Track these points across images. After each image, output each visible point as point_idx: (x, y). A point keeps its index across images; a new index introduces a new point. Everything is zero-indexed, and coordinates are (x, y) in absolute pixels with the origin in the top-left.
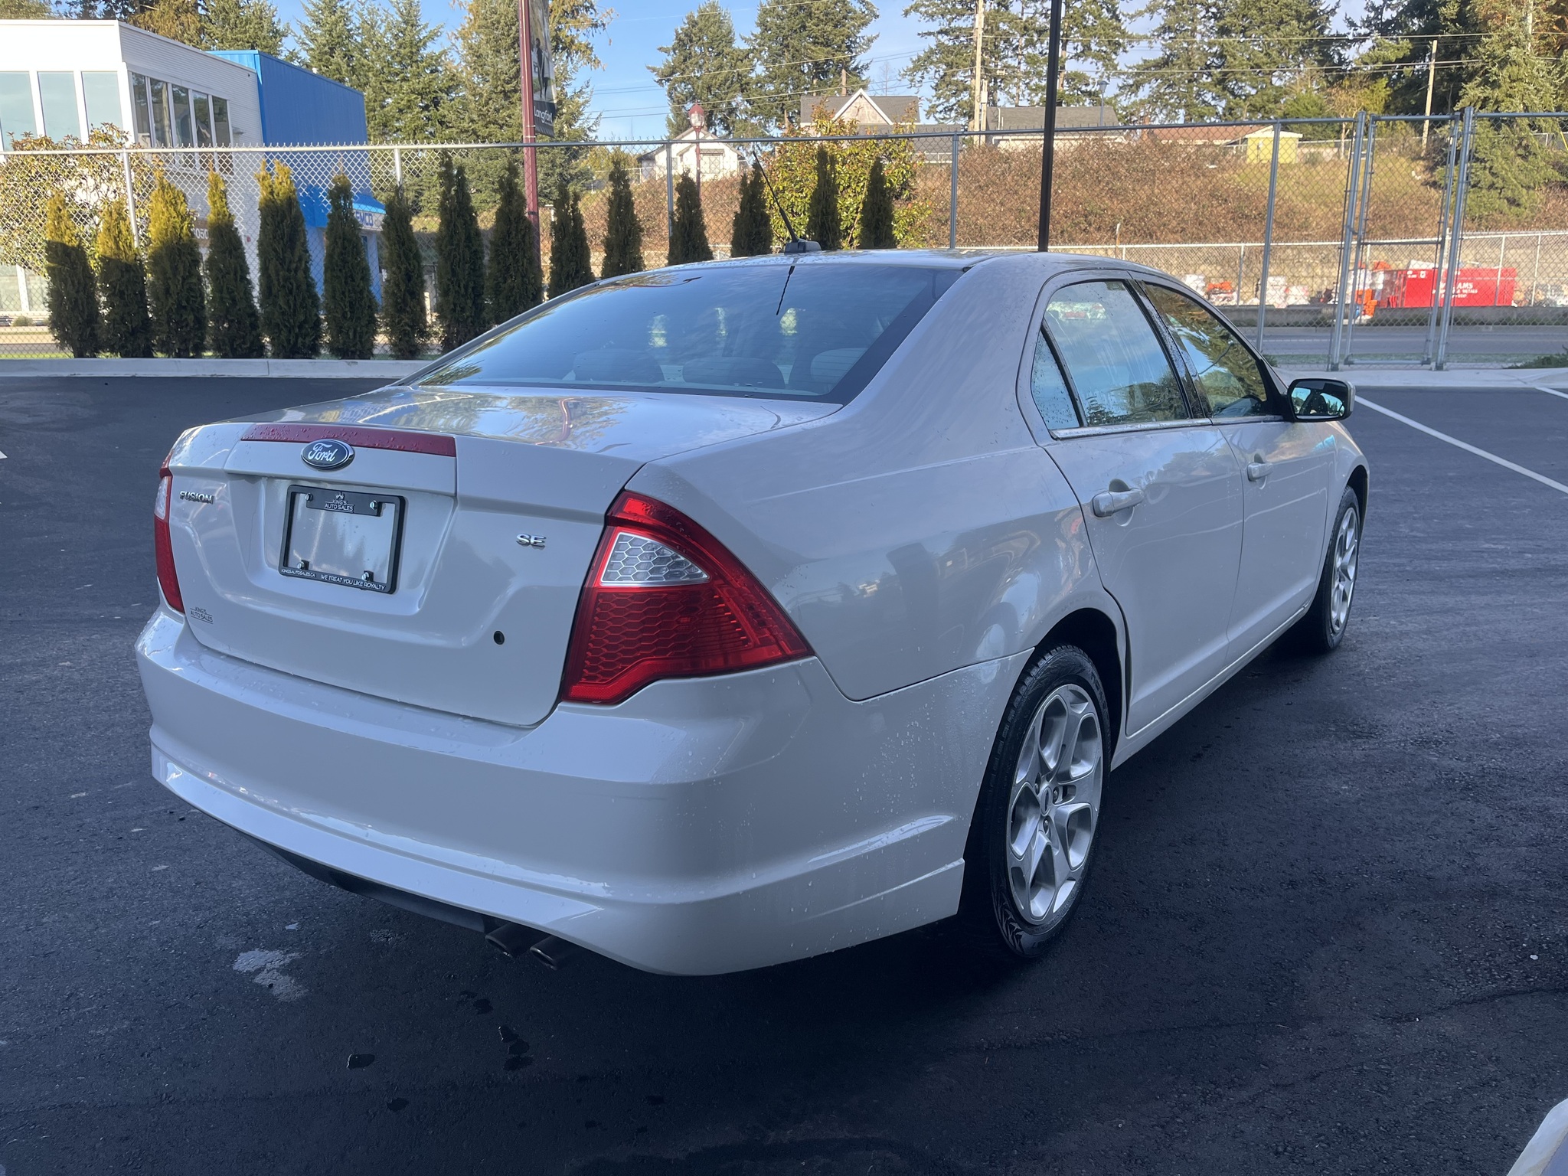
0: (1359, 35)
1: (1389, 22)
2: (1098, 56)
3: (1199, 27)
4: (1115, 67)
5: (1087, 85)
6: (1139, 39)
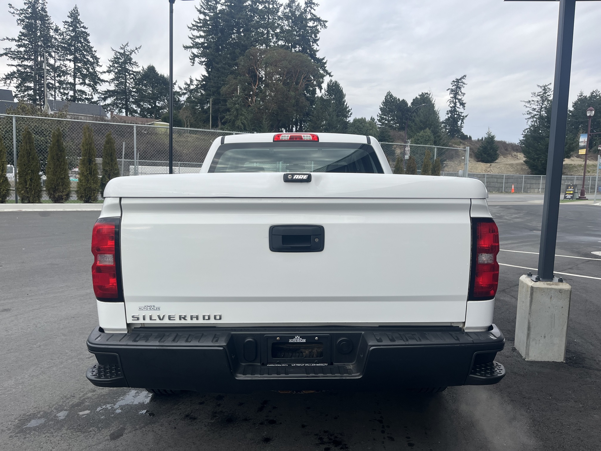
0: (183, 92)
1: (192, 90)
2: (89, 85)
3: (128, 81)
4: (97, 90)
5: (86, 95)
6: (105, 81)
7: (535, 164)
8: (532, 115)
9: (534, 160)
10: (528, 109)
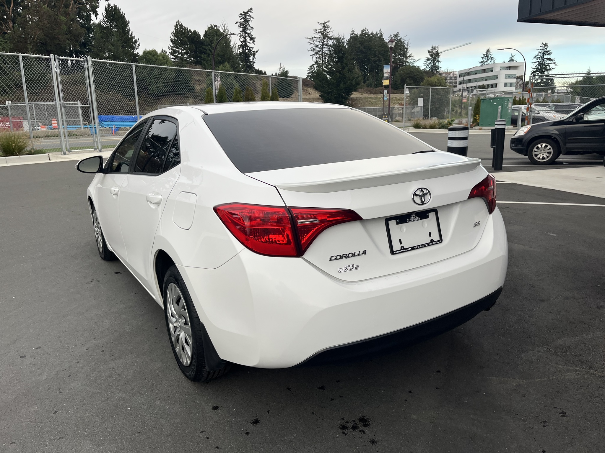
10: (312, 45)
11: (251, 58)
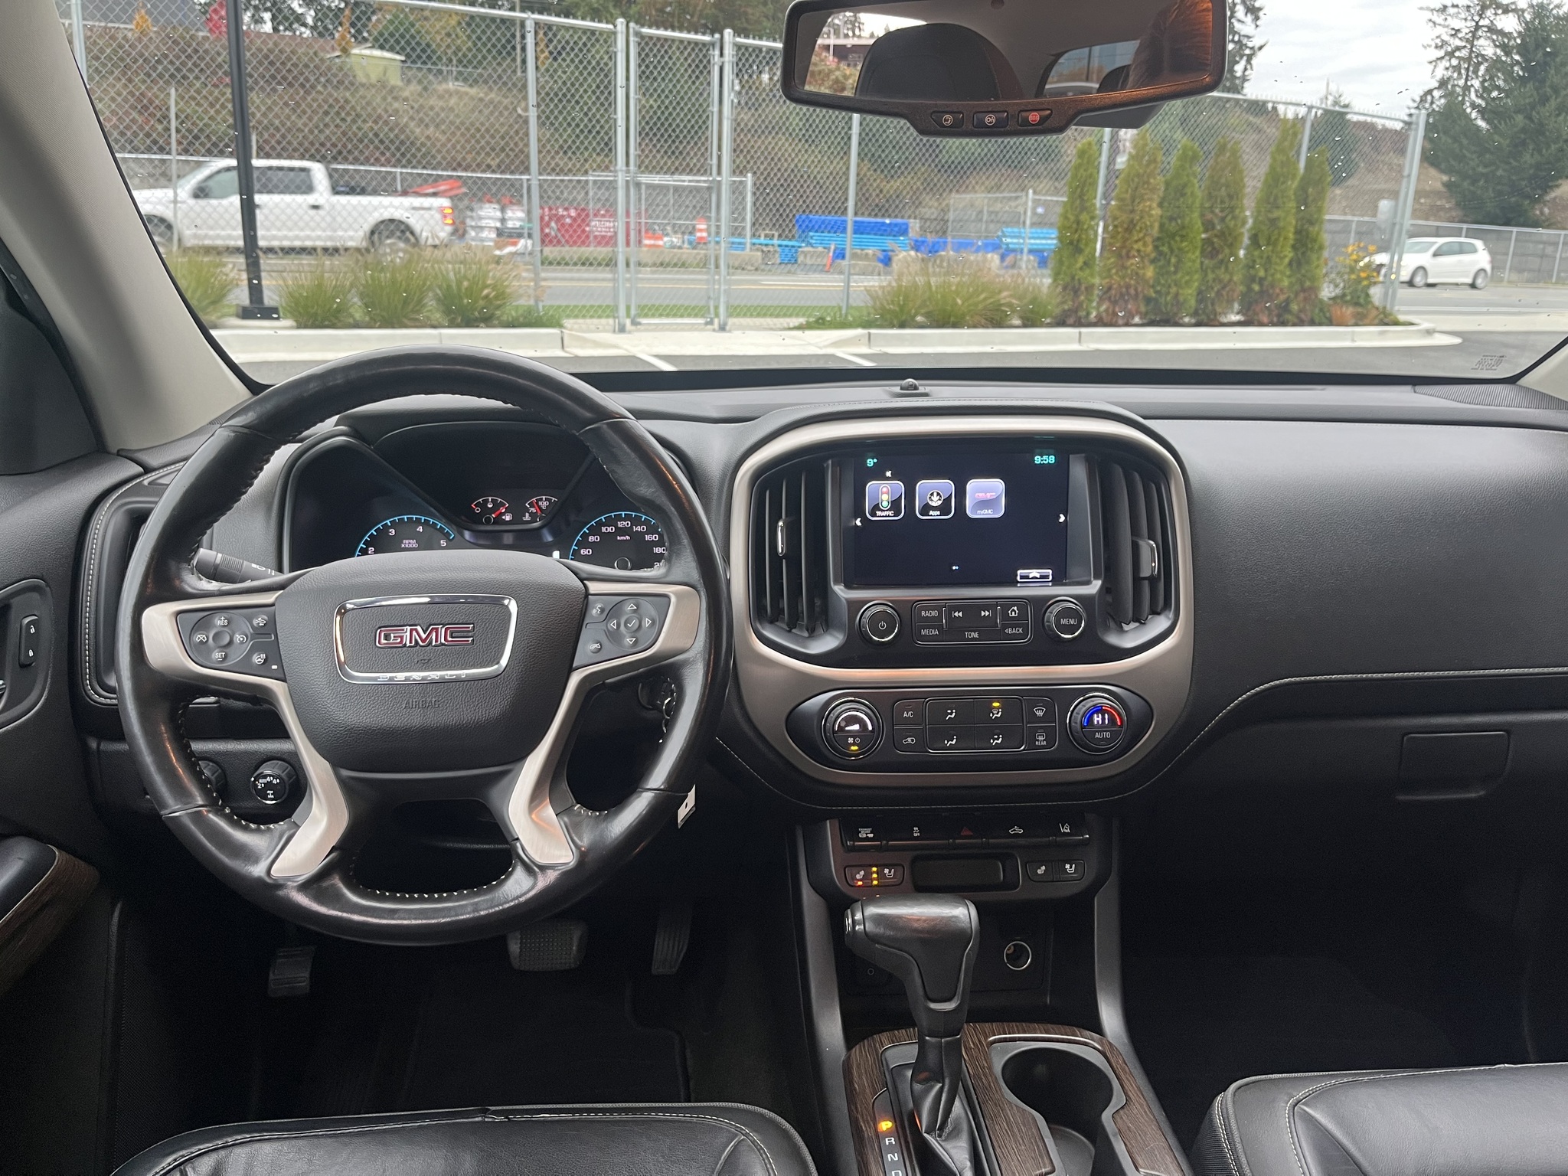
7: (1479, 192)
8: (1449, 49)
9: (1474, 182)
10: (1439, 30)
11: (1239, 69)
